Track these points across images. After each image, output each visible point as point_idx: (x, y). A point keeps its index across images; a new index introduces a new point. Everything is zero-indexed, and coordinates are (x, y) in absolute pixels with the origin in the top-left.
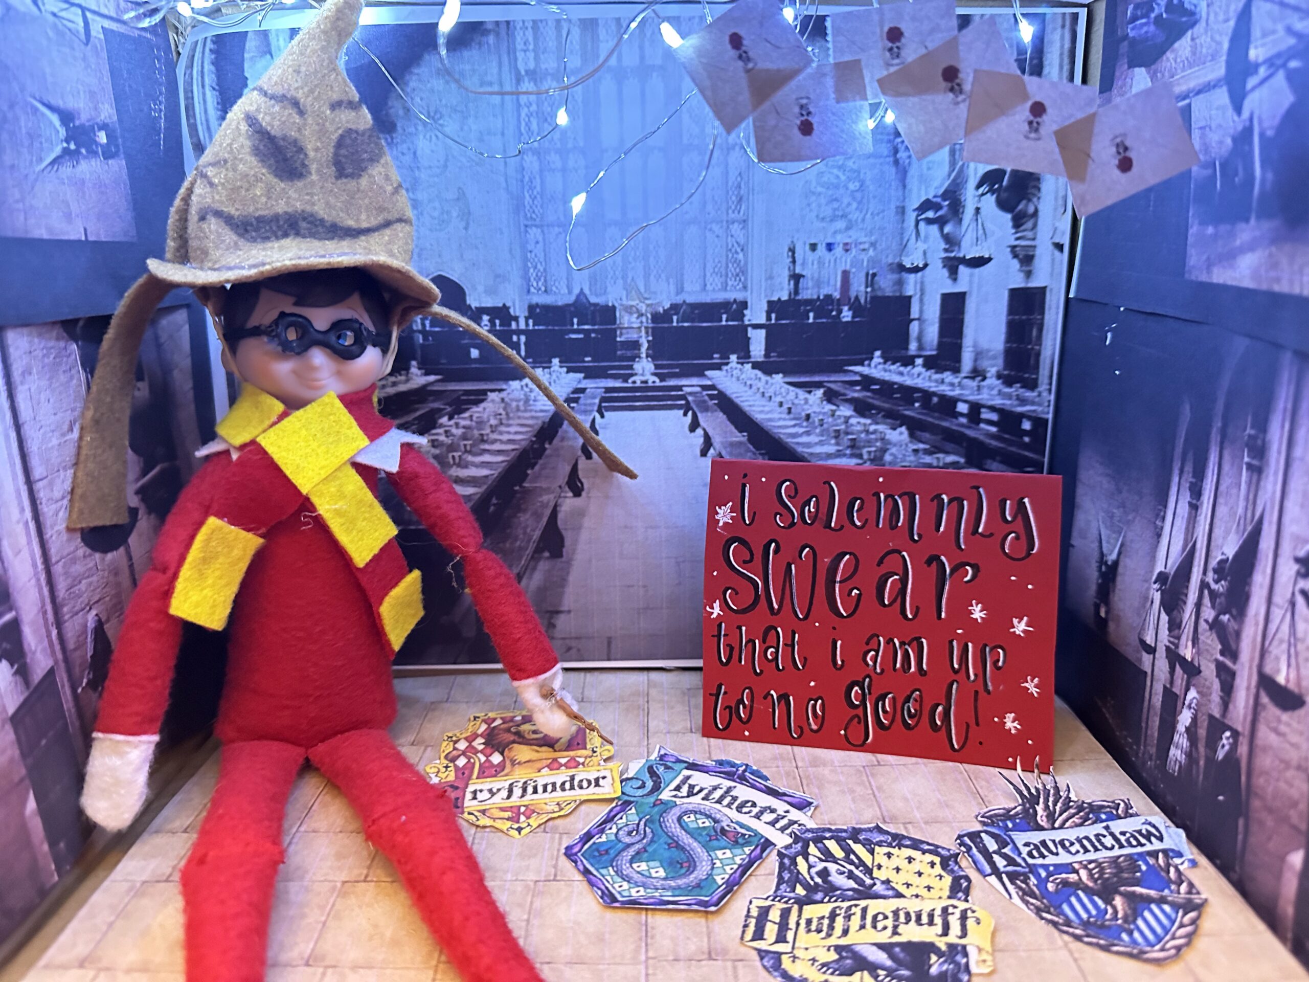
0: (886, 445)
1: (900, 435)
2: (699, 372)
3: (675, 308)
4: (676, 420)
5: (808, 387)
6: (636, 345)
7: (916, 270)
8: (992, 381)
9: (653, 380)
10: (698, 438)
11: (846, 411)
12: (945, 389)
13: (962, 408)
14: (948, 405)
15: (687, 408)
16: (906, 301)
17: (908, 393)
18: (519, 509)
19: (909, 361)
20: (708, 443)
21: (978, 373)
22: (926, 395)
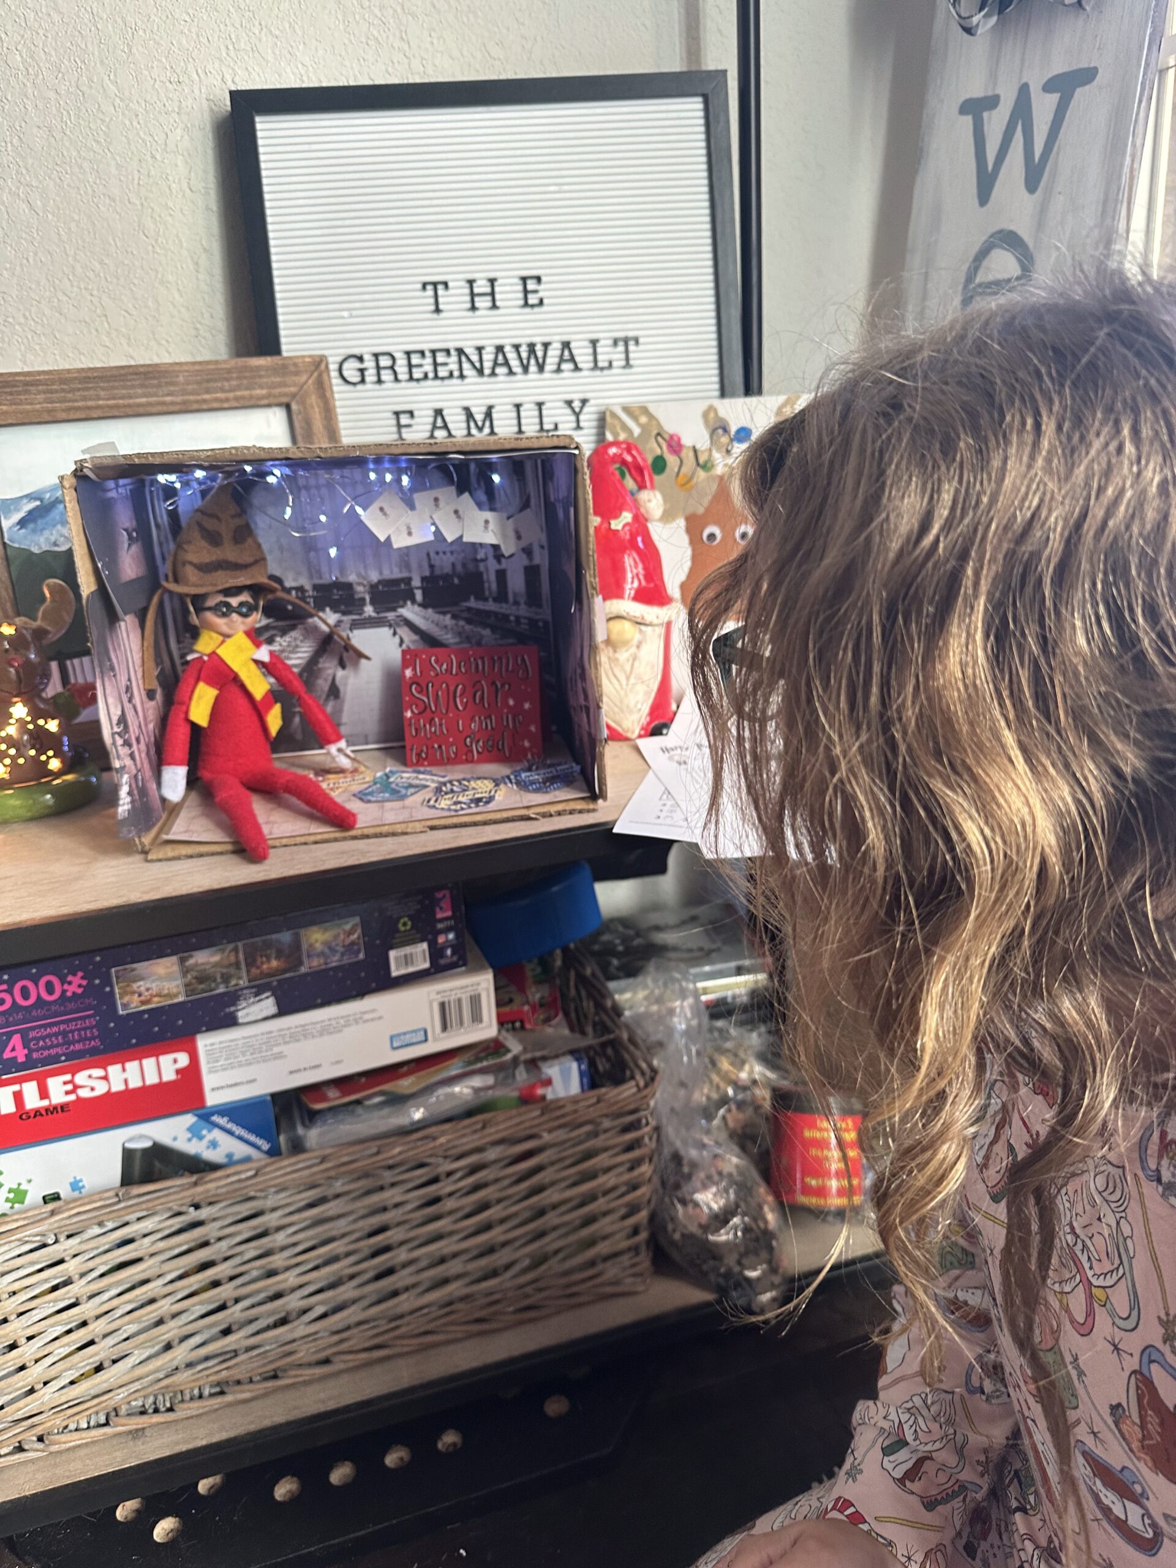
0: (482, 636)
1: (487, 632)
2: (394, 609)
3: (380, 582)
4: (386, 632)
5: (444, 613)
6: (363, 599)
7: (482, 560)
8: (523, 606)
9: (374, 614)
10: (397, 640)
11: (462, 623)
12: (503, 611)
13: (512, 618)
14: (505, 617)
15: (390, 626)
16: (481, 574)
17: (488, 613)
18: (317, 677)
19: (486, 599)
20: (402, 641)
21: (516, 603)
22: (496, 614)
